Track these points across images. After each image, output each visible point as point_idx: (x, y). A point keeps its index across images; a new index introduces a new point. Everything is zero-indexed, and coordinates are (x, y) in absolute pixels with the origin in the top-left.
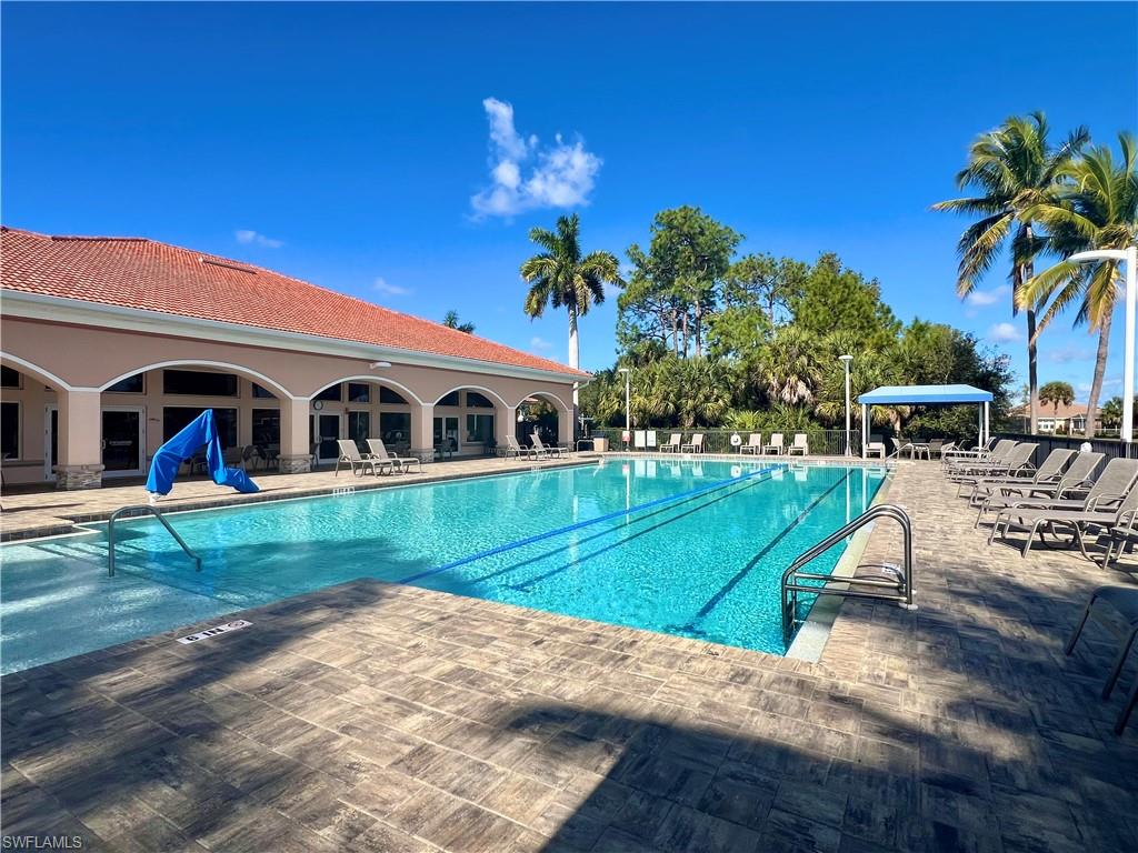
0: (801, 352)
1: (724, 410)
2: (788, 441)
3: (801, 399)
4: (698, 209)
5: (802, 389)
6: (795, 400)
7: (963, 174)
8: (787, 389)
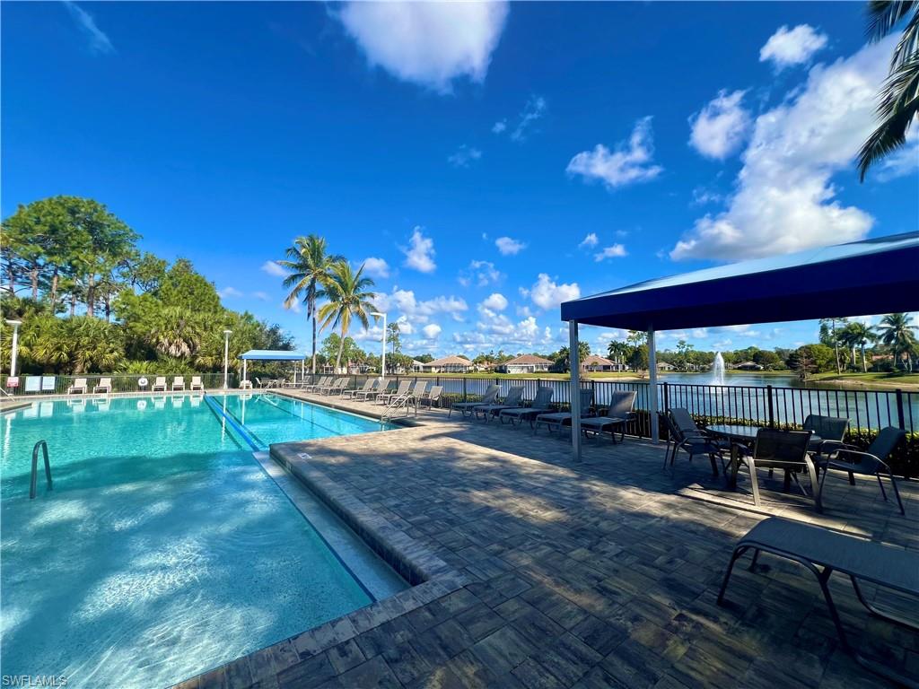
0: (187, 324)
1: (117, 360)
2: (170, 381)
3: (183, 354)
4: (104, 206)
5: (185, 348)
6: (179, 354)
7: (289, 250)
8: (173, 347)
